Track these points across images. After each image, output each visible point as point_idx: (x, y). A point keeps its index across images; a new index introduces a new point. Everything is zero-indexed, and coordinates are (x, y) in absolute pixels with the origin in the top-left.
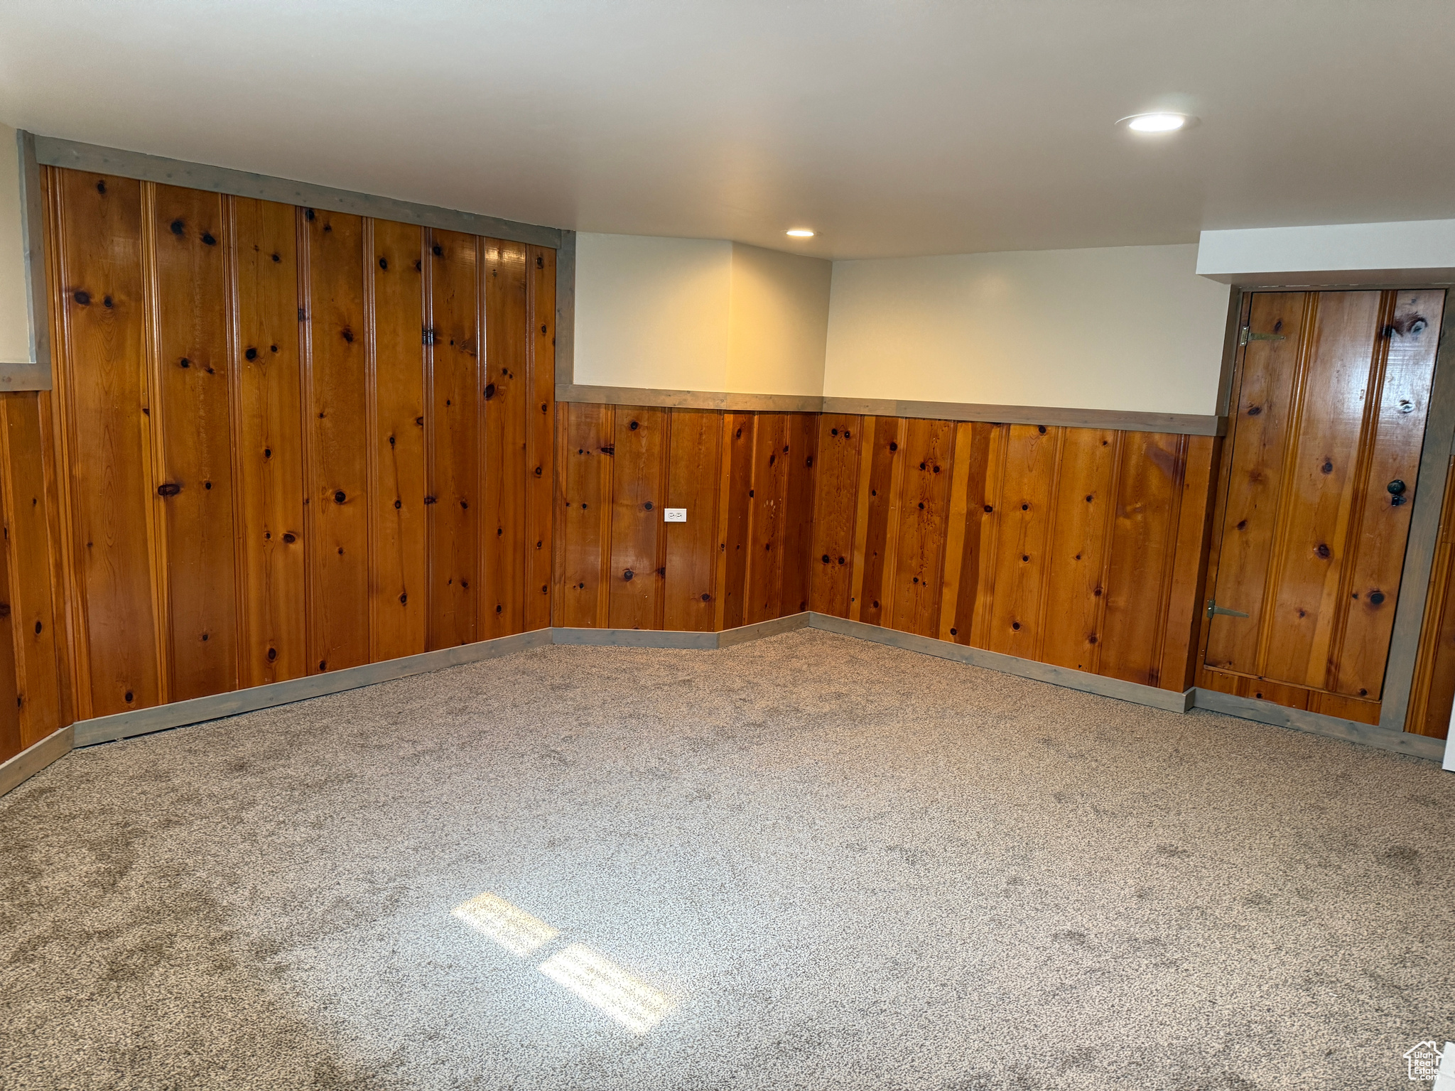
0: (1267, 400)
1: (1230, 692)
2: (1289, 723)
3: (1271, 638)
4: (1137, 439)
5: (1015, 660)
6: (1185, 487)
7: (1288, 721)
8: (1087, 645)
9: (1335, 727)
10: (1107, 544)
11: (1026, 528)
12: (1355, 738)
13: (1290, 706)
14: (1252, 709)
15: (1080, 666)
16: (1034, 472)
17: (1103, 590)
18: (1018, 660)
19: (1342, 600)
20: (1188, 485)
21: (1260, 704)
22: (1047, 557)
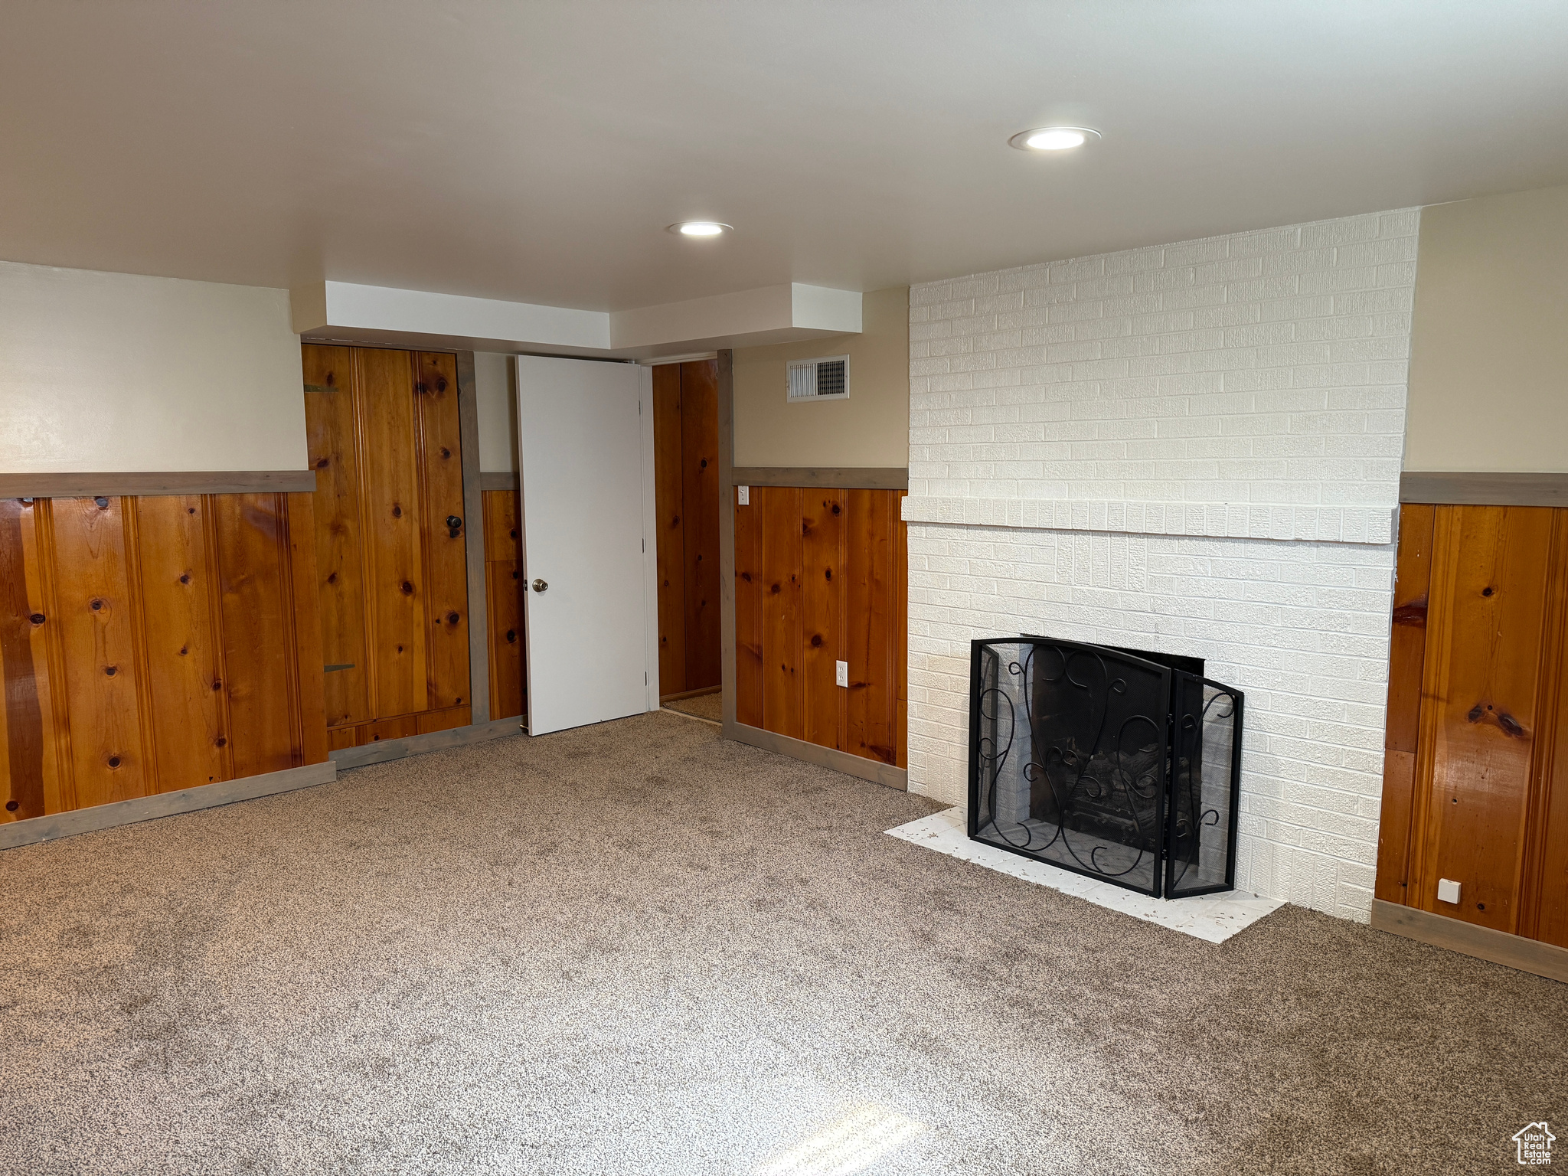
0: (333, 452)
1: (350, 745)
2: (408, 752)
3: (378, 679)
4: (225, 501)
5: (125, 805)
6: (293, 548)
7: (407, 750)
8: (216, 750)
9: (442, 738)
10: (218, 628)
11: (103, 632)
12: (459, 742)
13: (404, 736)
14: (375, 753)
15: (211, 778)
16: (100, 558)
17: (222, 681)
18: (129, 804)
19: (429, 627)
20: (295, 546)
21: (381, 744)
22: (142, 662)
